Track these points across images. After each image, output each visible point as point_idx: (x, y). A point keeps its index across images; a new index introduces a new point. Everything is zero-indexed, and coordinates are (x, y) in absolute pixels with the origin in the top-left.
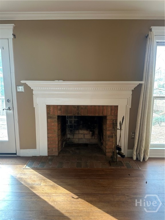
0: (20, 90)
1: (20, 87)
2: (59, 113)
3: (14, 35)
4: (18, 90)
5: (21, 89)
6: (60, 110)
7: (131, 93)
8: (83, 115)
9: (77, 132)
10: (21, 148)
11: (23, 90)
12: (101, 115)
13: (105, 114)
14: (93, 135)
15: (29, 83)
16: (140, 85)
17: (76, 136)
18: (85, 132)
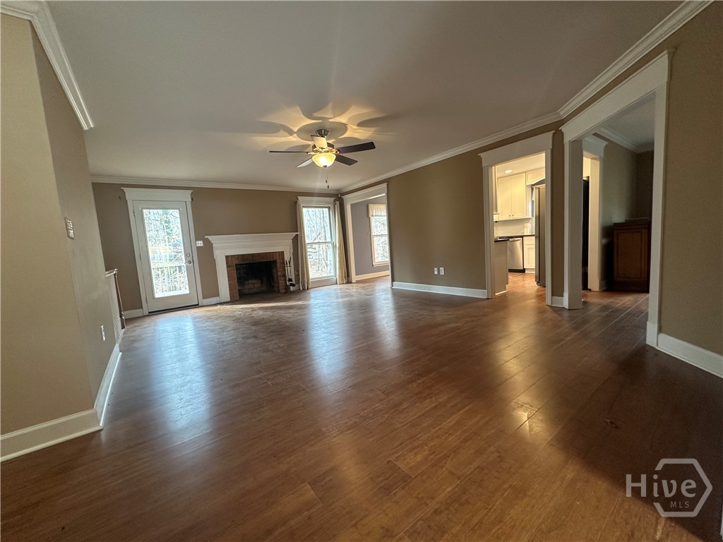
0: (200, 245)
1: (200, 242)
2: (237, 262)
3: (192, 199)
4: (198, 245)
5: (200, 243)
6: (238, 259)
7: (291, 241)
8: (257, 261)
9: (247, 283)
10: (204, 297)
11: (202, 245)
12: (272, 260)
13: (275, 259)
14: (262, 283)
15: (210, 238)
16: (297, 235)
17: (246, 287)
18: (255, 281)
